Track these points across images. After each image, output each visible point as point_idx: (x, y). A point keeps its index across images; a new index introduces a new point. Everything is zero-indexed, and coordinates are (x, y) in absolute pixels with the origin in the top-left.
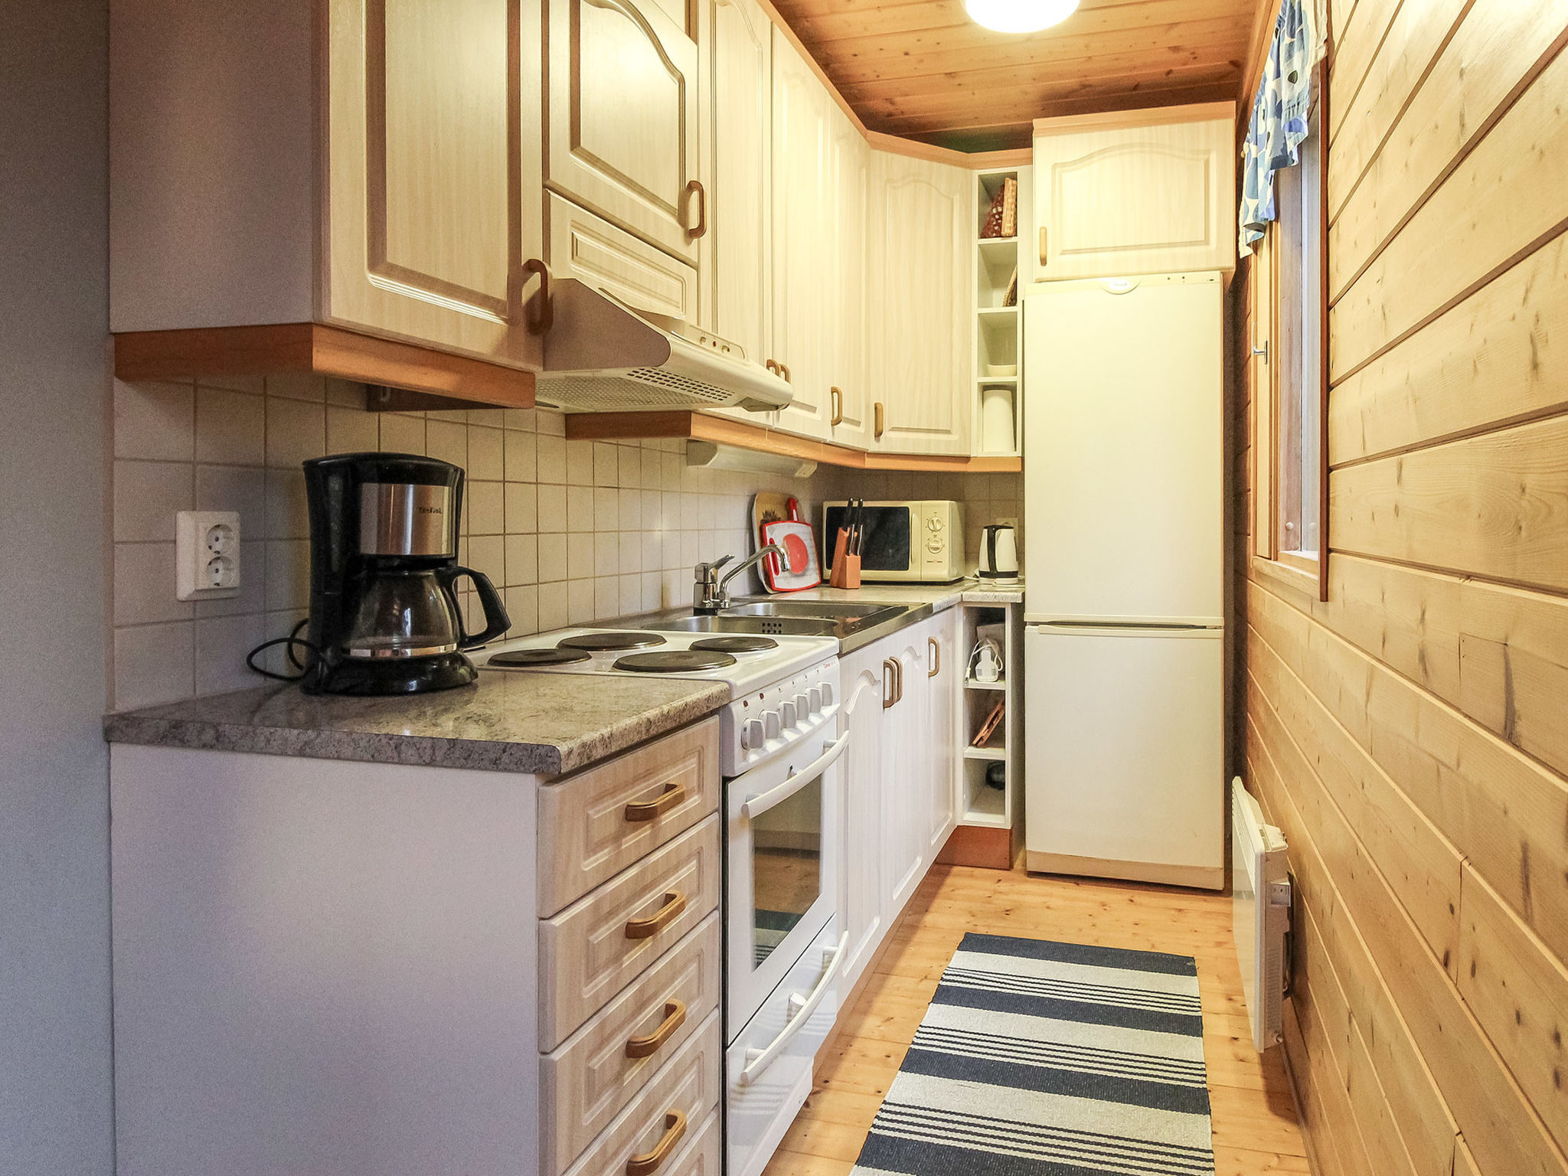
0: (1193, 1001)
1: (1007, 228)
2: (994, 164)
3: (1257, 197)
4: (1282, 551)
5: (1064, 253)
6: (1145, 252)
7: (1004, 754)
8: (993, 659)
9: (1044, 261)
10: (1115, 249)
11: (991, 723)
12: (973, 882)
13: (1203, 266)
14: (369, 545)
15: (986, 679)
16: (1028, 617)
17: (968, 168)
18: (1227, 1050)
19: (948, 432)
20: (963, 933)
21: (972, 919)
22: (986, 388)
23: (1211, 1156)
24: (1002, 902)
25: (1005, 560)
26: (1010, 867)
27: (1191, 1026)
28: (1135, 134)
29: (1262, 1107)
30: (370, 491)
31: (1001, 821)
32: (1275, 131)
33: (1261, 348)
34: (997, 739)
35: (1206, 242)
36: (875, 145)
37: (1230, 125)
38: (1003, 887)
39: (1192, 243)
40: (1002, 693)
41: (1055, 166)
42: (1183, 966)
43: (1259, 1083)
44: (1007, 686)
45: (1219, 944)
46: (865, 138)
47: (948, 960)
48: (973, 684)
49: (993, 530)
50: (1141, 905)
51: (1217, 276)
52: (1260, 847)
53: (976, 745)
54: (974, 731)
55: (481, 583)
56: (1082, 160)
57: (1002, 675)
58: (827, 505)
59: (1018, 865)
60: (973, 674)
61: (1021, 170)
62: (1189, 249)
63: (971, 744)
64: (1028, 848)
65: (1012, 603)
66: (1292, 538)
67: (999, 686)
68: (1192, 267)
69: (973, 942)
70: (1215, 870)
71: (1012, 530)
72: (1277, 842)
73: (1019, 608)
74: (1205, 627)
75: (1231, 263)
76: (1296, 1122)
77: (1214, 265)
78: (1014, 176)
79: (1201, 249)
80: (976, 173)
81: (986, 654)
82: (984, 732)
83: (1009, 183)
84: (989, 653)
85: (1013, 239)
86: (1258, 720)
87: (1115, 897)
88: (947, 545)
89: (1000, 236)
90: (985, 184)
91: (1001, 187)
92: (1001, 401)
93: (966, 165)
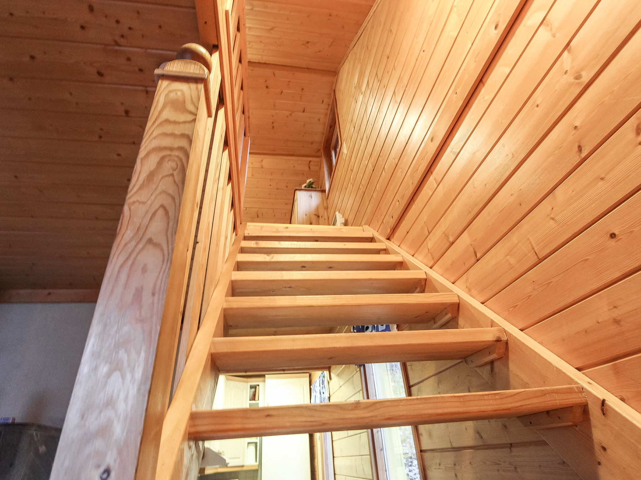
1: (257, 398)
2: (254, 382)
19: (239, 458)
22: (249, 443)
32: (320, 397)
36: (228, 380)
37: (307, 380)
41: (271, 387)
61: (261, 384)
78: (258, 385)
80: (249, 384)
83: (257, 387)
85: (258, 402)
89: (255, 400)
90: (251, 387)
91: (255, 388)
92: (252, 447)
93: (247, 382)
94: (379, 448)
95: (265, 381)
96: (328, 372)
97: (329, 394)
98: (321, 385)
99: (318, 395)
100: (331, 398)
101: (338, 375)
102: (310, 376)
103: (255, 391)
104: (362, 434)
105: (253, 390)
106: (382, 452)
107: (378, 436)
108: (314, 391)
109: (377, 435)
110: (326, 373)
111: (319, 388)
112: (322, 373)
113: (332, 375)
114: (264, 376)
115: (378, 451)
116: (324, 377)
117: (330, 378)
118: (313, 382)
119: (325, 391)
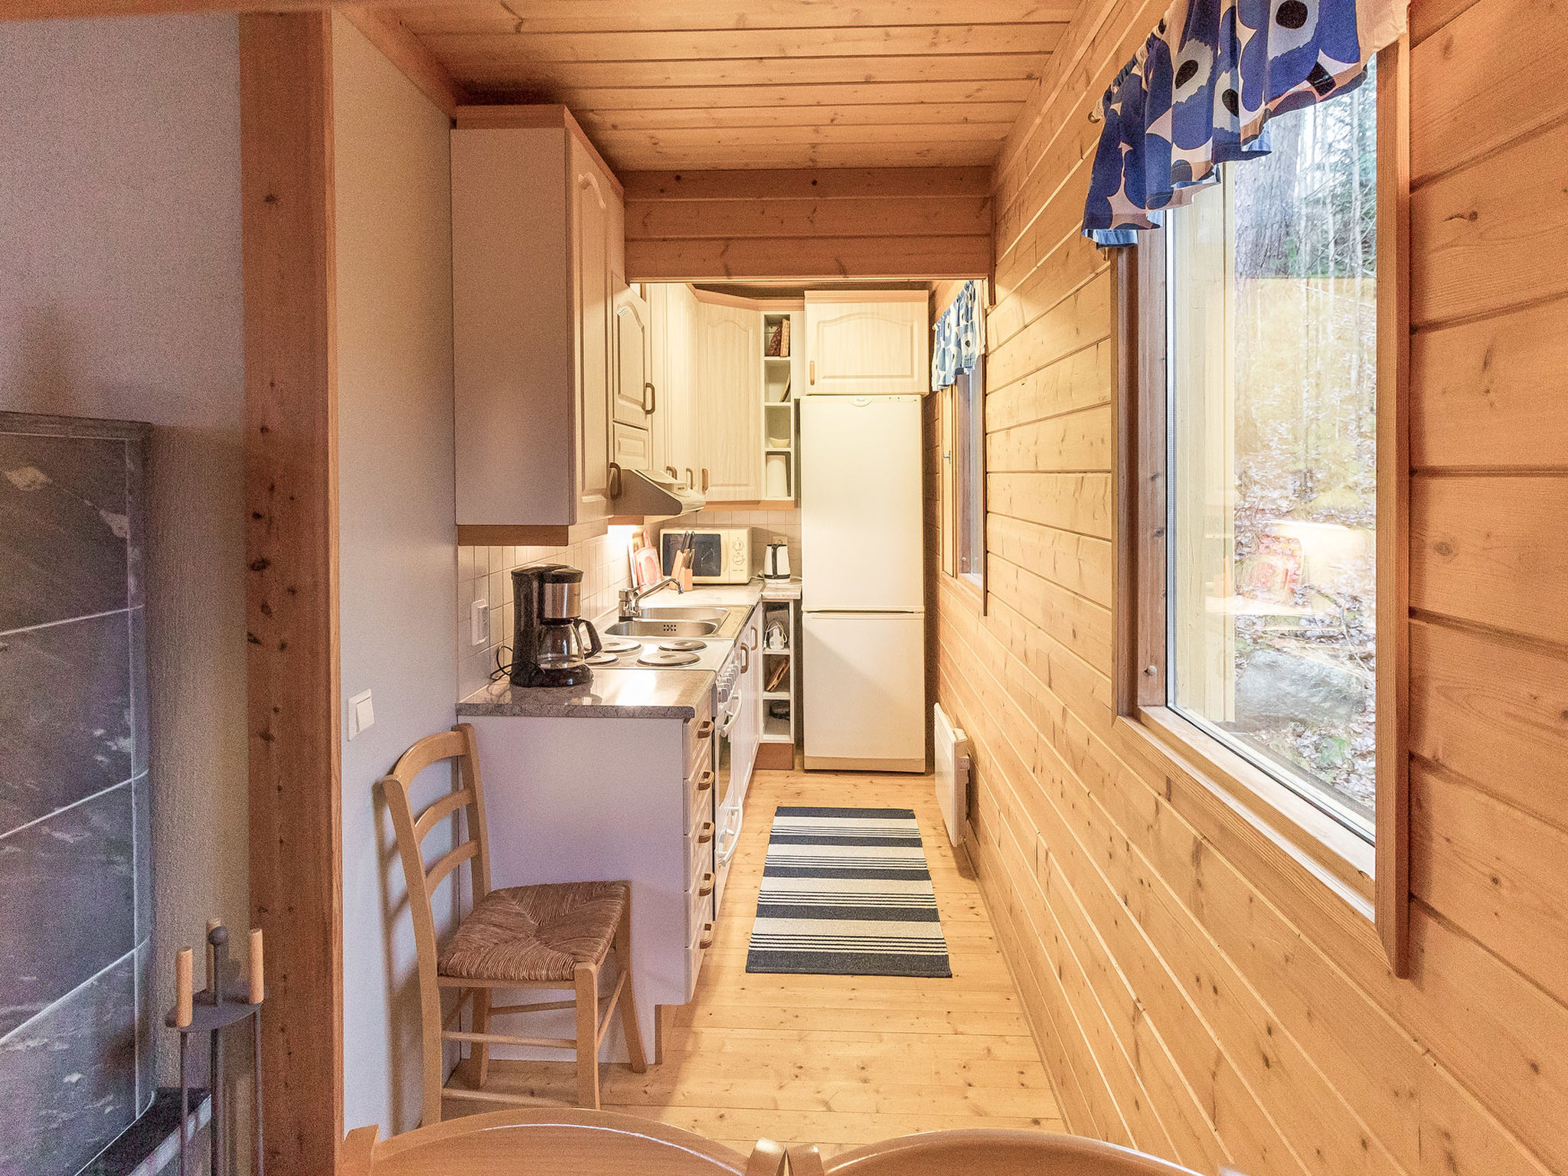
0: (915, 831)
1: (784, 351)
2: (775, 308)
3: (945, 370)
4: (959, 575)
5: (824, 378)
6: (875, 380)
7: (789, 696)
8: (781, 635)
9: (812, 383)
10: (857, 377)
11: (779, 676)
12: (771, 778)
13: (910, 391)
14: (549, 614)
15: (777, 648)
16: (804, 608)
17: (758, 310)
18: (937, 852)
19: (747, 485)
20: (776, 807)
21: (778, 799)
22: (769, 453)
23: (933, 897)
24: (794, 789)
25: (783, 568)
26: (793, 768)
27: (916, 843)
28: (868, 307)
29: (956, 874)
30: (548, 587)
31: (788, 739)
32: (957, 354)
33: (946, 455)
34: (783, 685)
35: (912, 376)
36: (701, 300)
37: (924, 307)
38: (791, 780)
39: (903, 376)
40: (787, 657)
41: (819, 323)
42: (908, 814)
43: (954, 865)
44: (790, 652)
45: (926, 802)
46: (694, 294)
47: (772, 822)
48: (768, 652)
49: (775, 548)
50: (877, 784)
51: (919, 398)
52: (954, 739)
53: (769, 691)
54: (767, 683)
55: (589, 625)
56: (836, 320)
57: (787, 645)
58: (663, 532)
59: (797, 767)
60: (768, 645)
61: (794, 315)
62: (901, 380)
63: (765, 690)
64: (806, 754)
65: (794, 600)
66: (965, 566)
67: (785, 652)
68: (903, 391)
69: (782, 811)
70: (921, 760)
71: (786, 547)
72: (962, 737)
73: (798, 603)
74: (913, 612)
75: (927, 391)
76: (974, 879)
77: (916, 391)
78: (788, 318)
79: (908, 380)
80: (763, 314)
81: (776, 631)
82: (775, 682)
83: (785, 322)
84: (778, 630)
85: (788, 359)
86: (946, 668)
87: (862, 781)
88: (746, 559)
89: (779, 355)
90: (770, 322)
91: (780, 324)
92: (778, 464)
93: (757, 308)
94: (1153, 528)
95: (803, 308)
96: (986, 282)
97: (986, 346)
98: (963, 323)
99: (952, 348)
100: (990, 359)
101: (1021, 292)
102: (932, 297)
103: (779, 333)
104: (1089, 475)
105: (774, 329)
106: (1161, 540)
107: (1154, 494)
108: (941, 338)
109: (1149, 487)
110: (980, 286)
111: (955, 329)
112: (967, 287)
113: (1000, 292)
114: (797, 293)
115: (1144, 536)
116: (973, 297)
117: (993, 301)
118: (939, 313)
119: (974, 337)
